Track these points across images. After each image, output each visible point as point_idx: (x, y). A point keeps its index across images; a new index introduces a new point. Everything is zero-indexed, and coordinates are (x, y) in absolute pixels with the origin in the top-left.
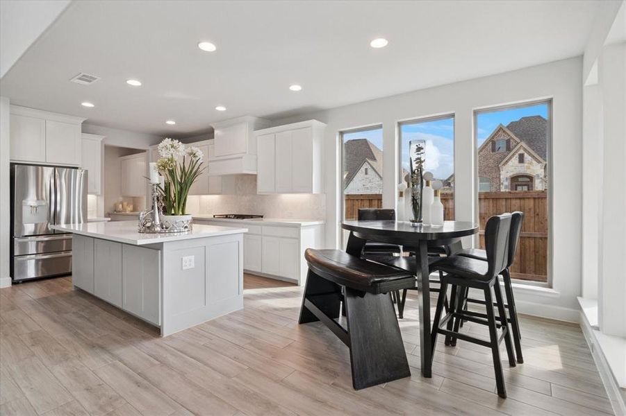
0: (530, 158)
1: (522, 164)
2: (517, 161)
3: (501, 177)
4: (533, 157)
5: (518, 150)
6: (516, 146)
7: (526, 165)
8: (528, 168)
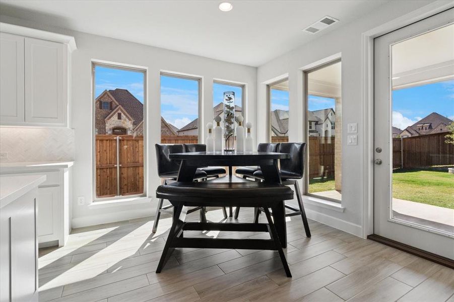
0: (125, 117)
1: (120, 120)
2: (117, 118)
3: (107, 128)
4: (127, 116)
5: (118, 110)
6: (116, 107)
7: (122, 121)
8: (123, 123)
